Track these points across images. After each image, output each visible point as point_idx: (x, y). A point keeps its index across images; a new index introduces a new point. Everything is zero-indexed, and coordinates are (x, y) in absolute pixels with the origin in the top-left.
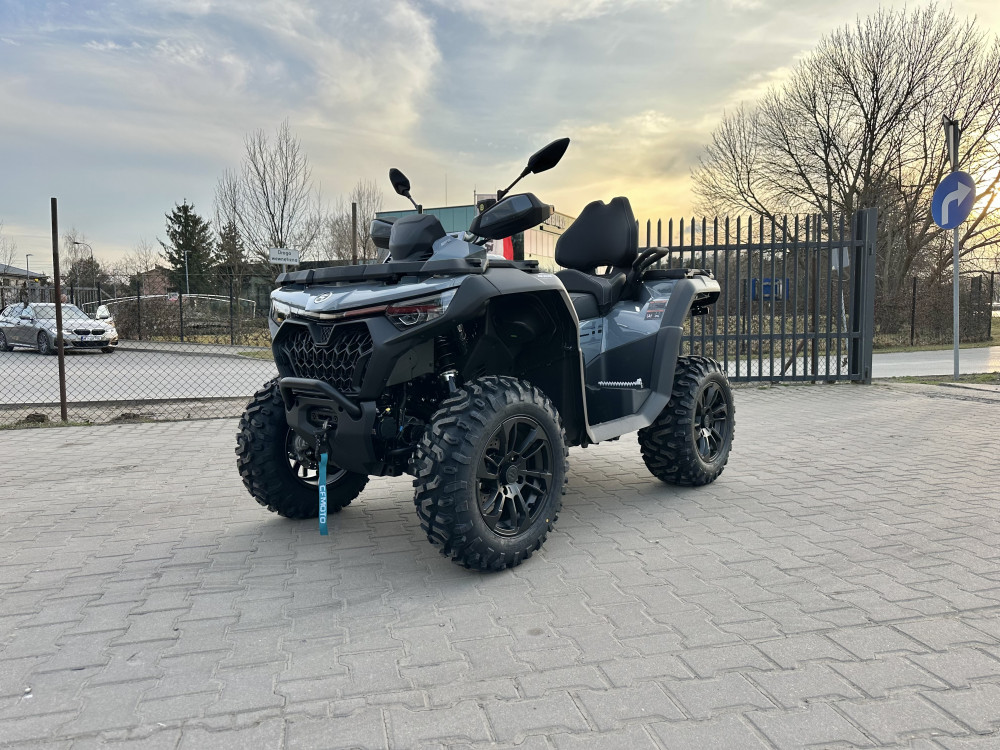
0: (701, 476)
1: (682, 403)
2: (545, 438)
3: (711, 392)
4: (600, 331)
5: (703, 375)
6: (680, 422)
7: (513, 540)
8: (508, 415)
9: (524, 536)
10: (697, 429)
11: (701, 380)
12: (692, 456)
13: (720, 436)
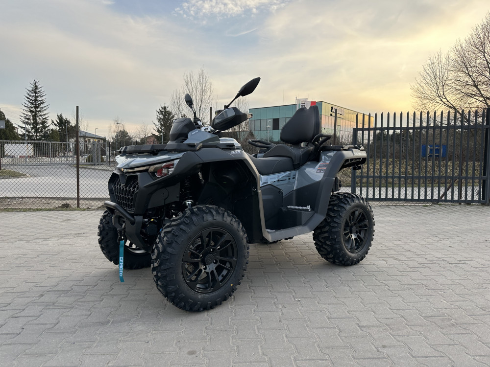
0: (347, 260)
1: (335, 220)
2: (232, 239)
3: (357, 213)
4: (293, 178)
5: (350, 204)
6: (334, 230)
7: (207, 295)
8: (205, 228)
9: (216, 293)
10: (346, 234)
11: (348, 207)
12: (341, 249)
13: (363, 239)
